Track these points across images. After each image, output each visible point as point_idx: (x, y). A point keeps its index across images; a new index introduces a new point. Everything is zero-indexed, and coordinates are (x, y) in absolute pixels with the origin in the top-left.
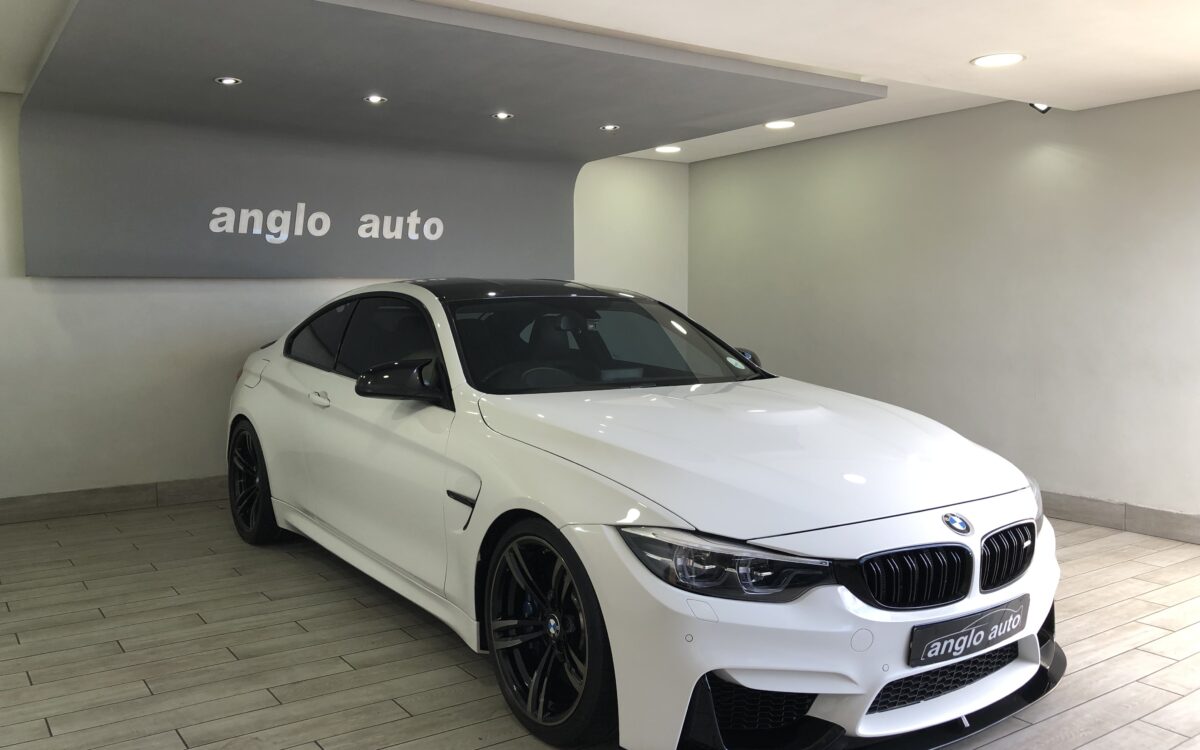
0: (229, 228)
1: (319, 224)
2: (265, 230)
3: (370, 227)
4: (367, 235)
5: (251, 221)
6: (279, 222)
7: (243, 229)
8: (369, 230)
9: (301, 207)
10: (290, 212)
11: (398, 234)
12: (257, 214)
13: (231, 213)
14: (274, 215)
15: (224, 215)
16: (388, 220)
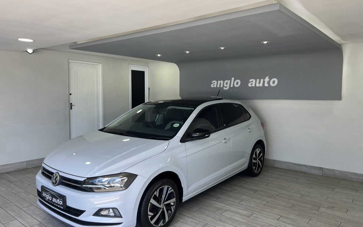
0: (215, 86)
1: (237, 83)
2: (223, 86)
3: (253, 83)
4: (251, 86)
5: (220, 83)
6: (227, 83)
7: (218, 86)
8: (252, 84)
9: (233, 79)
10: (229, 81)
11: (261, 85)
12: (222, 82)
13: (216, 82)
14: (226, 81)
15: (214, 83)
16: (258, 80)
